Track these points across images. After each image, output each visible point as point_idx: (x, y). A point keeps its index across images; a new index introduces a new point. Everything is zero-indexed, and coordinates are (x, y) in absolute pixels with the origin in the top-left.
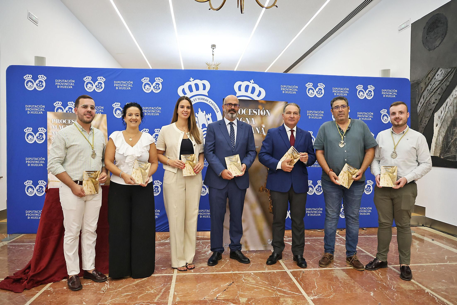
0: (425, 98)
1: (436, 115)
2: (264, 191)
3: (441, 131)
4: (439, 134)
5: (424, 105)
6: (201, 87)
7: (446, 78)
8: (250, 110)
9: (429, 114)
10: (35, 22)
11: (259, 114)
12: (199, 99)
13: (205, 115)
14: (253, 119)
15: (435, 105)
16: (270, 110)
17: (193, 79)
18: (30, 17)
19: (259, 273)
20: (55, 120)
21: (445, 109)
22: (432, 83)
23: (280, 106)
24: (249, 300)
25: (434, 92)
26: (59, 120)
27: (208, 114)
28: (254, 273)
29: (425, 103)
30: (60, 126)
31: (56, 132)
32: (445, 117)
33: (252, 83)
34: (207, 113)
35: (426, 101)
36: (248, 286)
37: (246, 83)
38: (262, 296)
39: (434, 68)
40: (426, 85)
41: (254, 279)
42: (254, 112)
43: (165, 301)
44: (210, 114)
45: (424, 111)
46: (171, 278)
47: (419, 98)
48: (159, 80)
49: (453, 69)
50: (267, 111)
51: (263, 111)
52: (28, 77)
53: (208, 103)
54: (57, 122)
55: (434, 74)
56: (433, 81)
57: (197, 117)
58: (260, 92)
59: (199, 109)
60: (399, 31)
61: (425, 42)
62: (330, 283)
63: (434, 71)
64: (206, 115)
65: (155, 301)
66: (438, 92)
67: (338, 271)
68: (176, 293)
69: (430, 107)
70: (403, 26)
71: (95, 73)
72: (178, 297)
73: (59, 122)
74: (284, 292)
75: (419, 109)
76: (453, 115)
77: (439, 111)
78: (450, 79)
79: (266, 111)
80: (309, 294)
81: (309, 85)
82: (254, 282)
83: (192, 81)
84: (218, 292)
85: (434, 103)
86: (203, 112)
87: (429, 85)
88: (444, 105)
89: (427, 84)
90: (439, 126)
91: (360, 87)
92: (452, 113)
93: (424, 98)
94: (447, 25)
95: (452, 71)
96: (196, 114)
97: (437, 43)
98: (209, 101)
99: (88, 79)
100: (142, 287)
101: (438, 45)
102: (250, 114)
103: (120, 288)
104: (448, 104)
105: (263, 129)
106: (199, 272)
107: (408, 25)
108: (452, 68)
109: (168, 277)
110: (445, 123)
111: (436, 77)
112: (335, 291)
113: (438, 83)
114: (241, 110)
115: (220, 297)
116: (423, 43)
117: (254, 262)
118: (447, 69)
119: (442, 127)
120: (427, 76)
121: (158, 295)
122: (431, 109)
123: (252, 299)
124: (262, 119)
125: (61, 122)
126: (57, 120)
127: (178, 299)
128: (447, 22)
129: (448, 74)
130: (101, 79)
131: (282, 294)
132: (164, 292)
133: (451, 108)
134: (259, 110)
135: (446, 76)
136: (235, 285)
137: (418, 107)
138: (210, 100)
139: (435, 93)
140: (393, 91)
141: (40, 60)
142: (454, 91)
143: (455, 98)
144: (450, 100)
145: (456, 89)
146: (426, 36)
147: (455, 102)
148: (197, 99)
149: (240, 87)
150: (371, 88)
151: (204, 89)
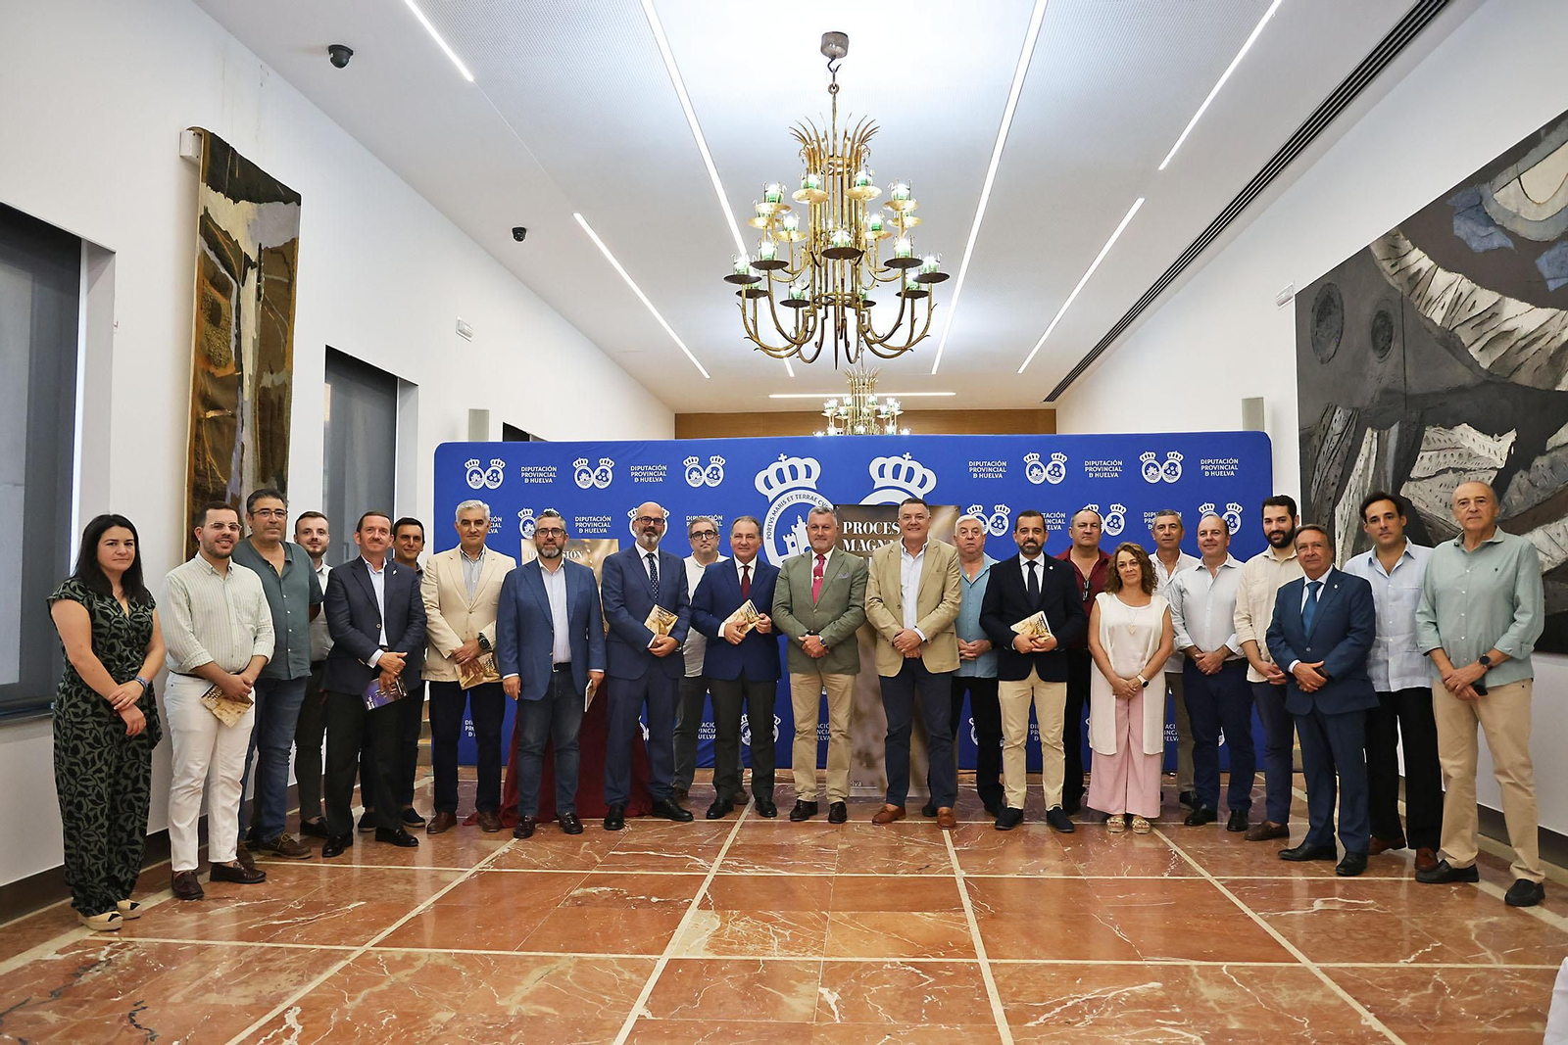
0: (1321, 471)
1: (1337, 514)
5: (1320, 487)
7: (1347, 429)
8: (886, 524)
9: (1327, 512)
10: (465, 334)
12: (798, 497)
15: (1335, 488)
17: (786, 457)
18: (460, 327)
21: (1349, 499)
22: (1328, 438)
23: (944, 515)
25: (1332, 458)
29: (1322, 483)
32: (1349, 516)
33: (906, 459)
35: (1323, 480)
36: (861, 835)
37: (895, 460)
39: (1331, 405)
40: (1321, 441)
42: (894, 527)
43: (719, 843)
45: (1321, 502)
46: (733, 824)
47: (1313, 469)
48: (717, 462)
49: (1354, 412)
52: (472, 465)
53: (815, 504)
55: (1330, 418)
56: (1330, 433)
57: (795, 534)
58: (924, 478)
59: (799, 517)
60: (1279, 305)
61: (1315, 343)
63: (1329, 410)
65: (704, 843)
66: (1337, 460)
68: (737, 838)
69: (1328, 496)
70: (1285, 296)
71: (593, 451)
74: (917, 843)
75: (1313, 494)
77: (1341, 504)
78: (1350, 436)
80: (955, 845)
81: (1032, 458)
83: (783, 460)
84: (807, 839)
85: (1333, 484)
86: (807, 523)
87: (1326, 443)
88: (1348, 488)
89: (1322, 438)
90: (1342, 536)
91: (1147, 458)
93: (1319, 472)
94: (1343, 310)
95: (1353, 416)
96: (793, 527)
97: (1331, 349)
98: (817, 501)
99: (580, 464)
101: (1333, 354)
102: (886, 532)
103: (649, 830)
104: (1353, 490)
107: (1291, 295)
108: (1353, 409)
111: (1334, 425)
112: (1005, 844)
113: (1337, 438)
114: (868, 525)
116: (1313, 346)
118: (1347, 409)
119: (1346, 540)
120: (1321, 421)
122: (1329, 500)
123: (858, 846)
127: (739, 843)
128: (1343, 305)
129: (1349, 421)
130: (607, 464)
131: (912, 844)
135: (1346, 426)
137: (1312, 491)
138: (820, 497)
139: (1333, 460)
140: (1228, 461)
141: (479, 417)
142: (1358, 459)
143: (1360, 476)
144: (1354, 479)
145: (1360, 455)
146: (1317, 329)
147: (1361, 484)
148: (794, 497)
149: (882, 468)
150: (1175, 457)
151: (809, 476)
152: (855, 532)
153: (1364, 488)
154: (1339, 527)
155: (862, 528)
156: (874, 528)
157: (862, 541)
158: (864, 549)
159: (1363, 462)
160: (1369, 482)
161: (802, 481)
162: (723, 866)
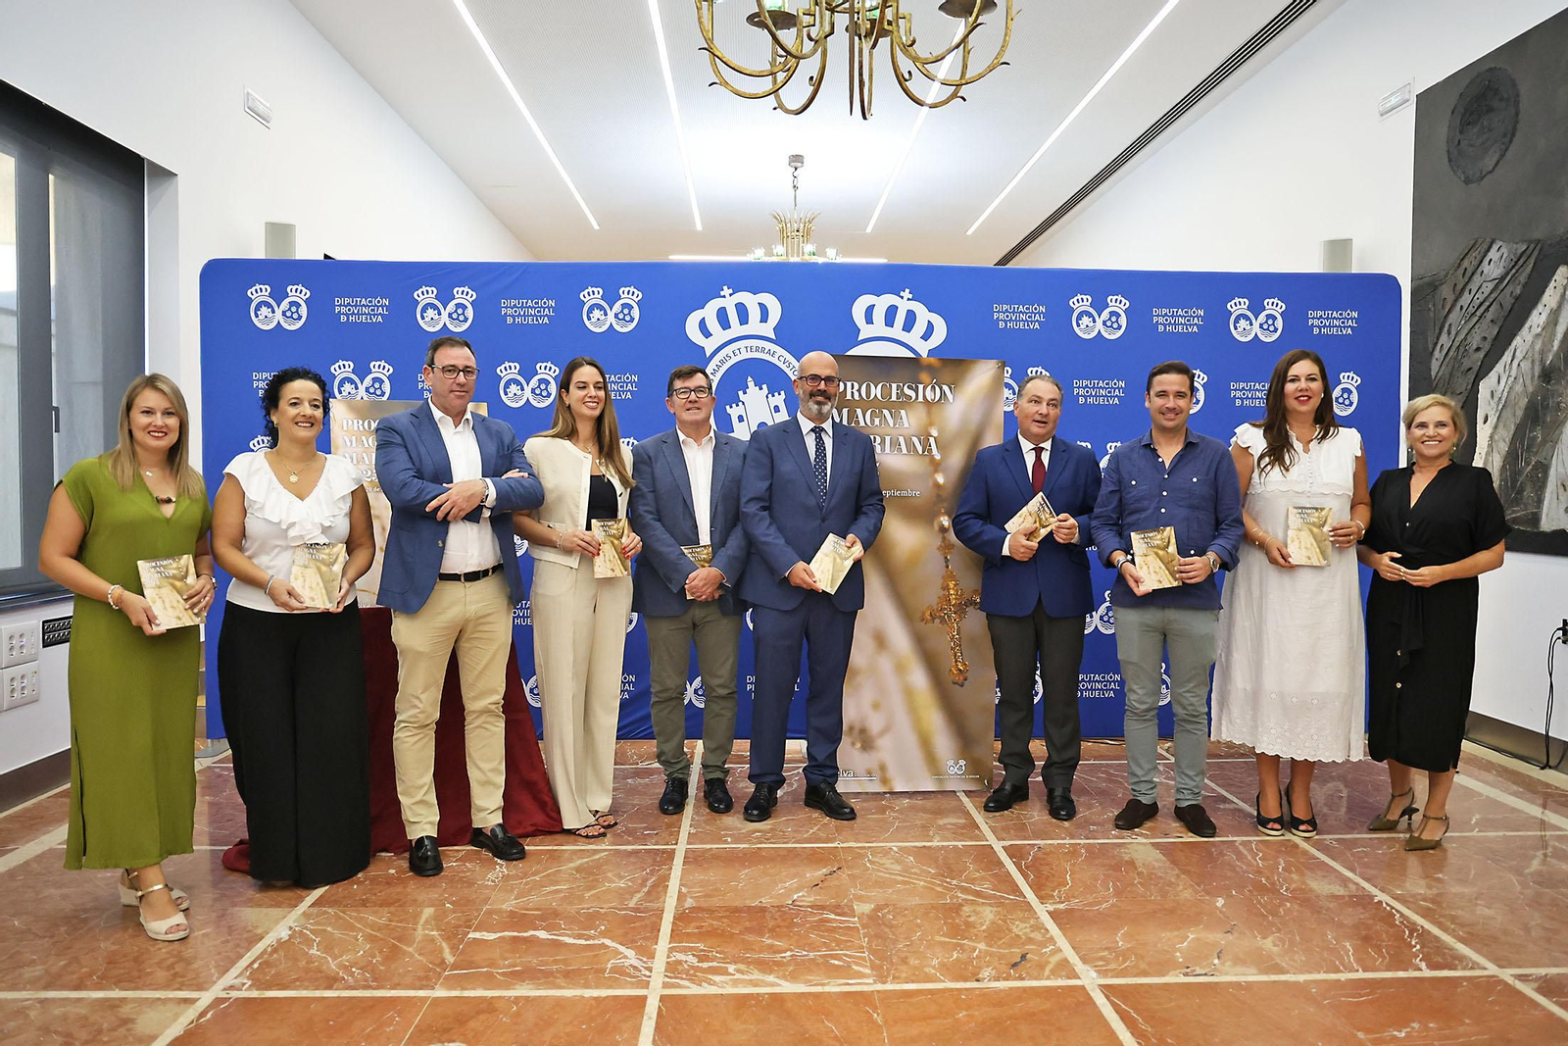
0: (1453, 333)
1: (1485, 388)
2: (937, 621)
3: (1496, 437)
4: (1490, 446)
5: (1451, 353)
6: (754, 314)
7: (1514, 271)
8: (894, 386)
9: (1463, 384)
10: (263, 119)
11: (921, 399)
12: (749, 349)
13: (767, 397)
14: (903, 412)
15: (1481, 355)
16: (954, 385)
17: (731, 291)
18: (250, 104)
19: (916, 847)
20: (350, 422)
21: (1511, 368)
22: (1474, 286)
23: (983, 374)
24: (878, 908)
25: (1478, 313)
26: (361, 422)
27: (776, 394)
28: (901, 849)
29: (1454, 348)
30: (364, 438)
31: (354, 455)
32: (1509, 392)
33: (905, 299)
34: (771, 392)
35: (1456, 344)
36: (881, 877)
37: (889, 299)
38: (917, 901)
39: (1480, 241)
40: (1457, 293)
41: (898, 861)
42: (907, 391)
43: (655, 905)
44: (782, 392)
45: (1451, 374)
46: (671, 854)
47: (1437, 331)
48: (630, 295)
49: (1532, 246)
50: (945, 387)
51: (933, 388)
52: (259, 293)
53: (774, 360)
54: (356, 429)
55: (1479, 258)
56: (1477, 280)
57: (743, 403)
58: (930, 327)
59: (750, 379)
60: (1382, 115)
61: (1456, 156)
62: (1107, 876)
63: (1479, 248)
64: (770, 396)
65: (630, 906)
66: (1489, 316)
67: (1141, 847)
68: (684, 890)
69: (1467, 364)
70: (1394, 101)
71: (445, 276)
72: (691, 898)
73: (361, 428)
74: (978, 894)
75: (1435, 366)
76: (1530, 389)
77: (1493, 375)
78: (1523, 278)
79: (941, 389)
80: (1042, 899)
81: (1081, 303)
82: (899, 868)
83: (727, 296)
84: (798, 890)
85: (1478, 349)
86: (761, 389)
87: (1466, 293)
88: (1507, 357)
89: (1459, 287)
90: (1492, 420)
91: (1239, 305)
92: (1528, 382)
93: (1449, 333)
94: (1517, 103)
95: (1528, 252)
96: (740, 393)
97: (1489, 162)
98: (777, 356)
99: (425, 295)
100: (594, 874)
101: (1491, 168)
102: (894, 398)
103: (535, 874)
104: (1519, 355)
105: (932, 440)
106: (749, 842)
107: (1407, 97)
108: (1531, 242)
109: (664, 851)
110: (1507, 413)
111: (1486, 266)
112: (1118, 893)
113: (1491, 286)
114: (868, 387)
115: (803, 901)
116: (1450, 161)
117: (904, 821)
118: (1517, 243)
119: (1501, 425)
120: (1459, 265)
121: (638, 892)
122: (1470, 369)
123: (887, 905)
124: (929, 413)
125: (366, 428)
126: (356, 421)
127: (689, 903)
128: (1518, 96)
129: (1519, 260)
130: (464, 295)
131: (971, 897)
132: (654, 886)
133: (1526, 366)
134: (921, 387)
135: (1513, 267)
136: (844, 875)
137: (1434, 361)
138: (780, 351)
139: (1481, 317)
140: (1345, 314)
141: (280, 232)
142: (1535, 313)
143: (1538, 335)
144: (1522, 341)
145: (1540, 307)
146: (1459, 136)
147: (1538, 347)
148: (743, 350)
149: (870, 310)
150: (1275, 307)
151: (764, 319)
152: (849, 397)
153: (1542, 352)
154: (1485, 406)
155: (859, 391)
156: (876, 391)
157: (859, 411)
158: (862, 424)
159: (1544, 317)
160: (1556, 344)
161: (754, 326)
162: (673, 968)
